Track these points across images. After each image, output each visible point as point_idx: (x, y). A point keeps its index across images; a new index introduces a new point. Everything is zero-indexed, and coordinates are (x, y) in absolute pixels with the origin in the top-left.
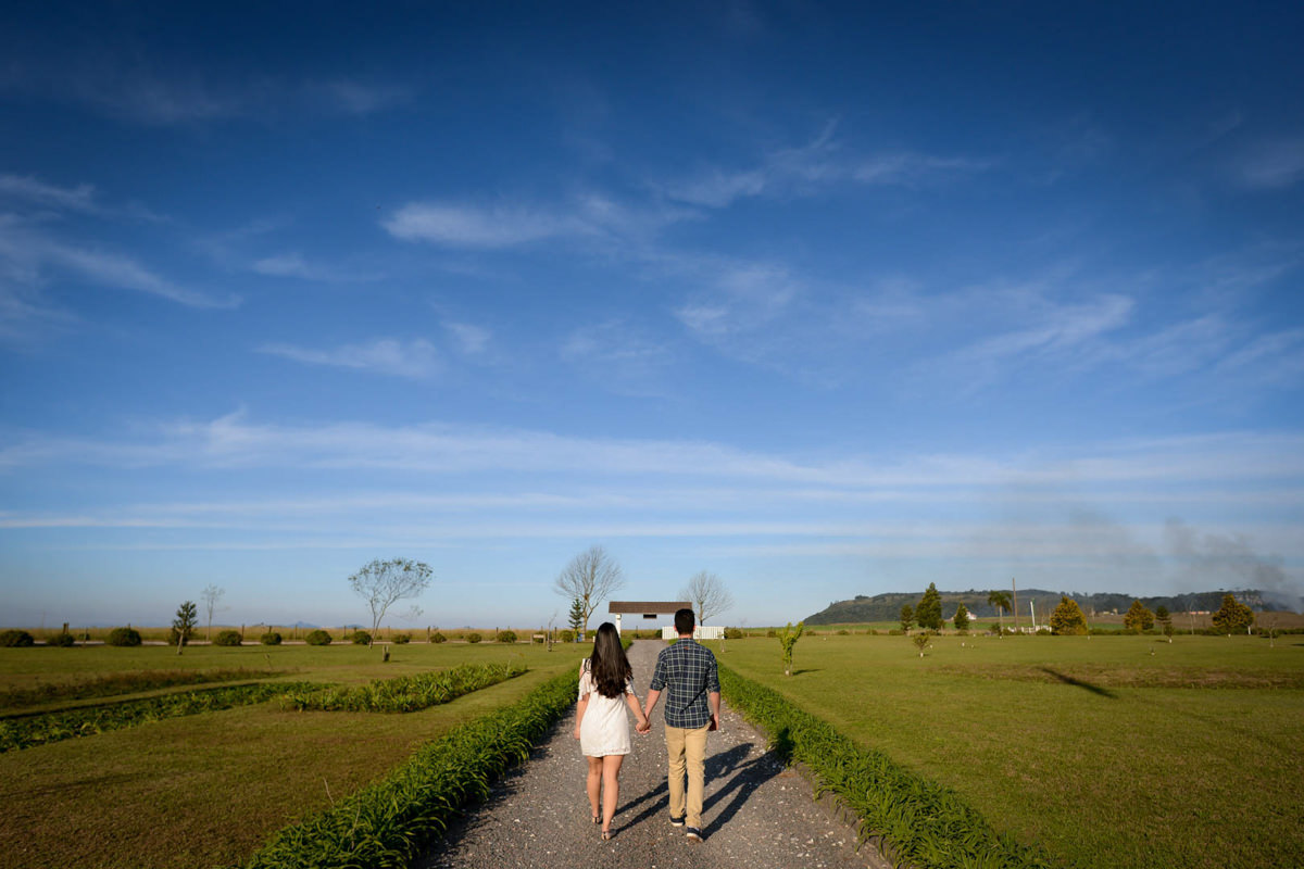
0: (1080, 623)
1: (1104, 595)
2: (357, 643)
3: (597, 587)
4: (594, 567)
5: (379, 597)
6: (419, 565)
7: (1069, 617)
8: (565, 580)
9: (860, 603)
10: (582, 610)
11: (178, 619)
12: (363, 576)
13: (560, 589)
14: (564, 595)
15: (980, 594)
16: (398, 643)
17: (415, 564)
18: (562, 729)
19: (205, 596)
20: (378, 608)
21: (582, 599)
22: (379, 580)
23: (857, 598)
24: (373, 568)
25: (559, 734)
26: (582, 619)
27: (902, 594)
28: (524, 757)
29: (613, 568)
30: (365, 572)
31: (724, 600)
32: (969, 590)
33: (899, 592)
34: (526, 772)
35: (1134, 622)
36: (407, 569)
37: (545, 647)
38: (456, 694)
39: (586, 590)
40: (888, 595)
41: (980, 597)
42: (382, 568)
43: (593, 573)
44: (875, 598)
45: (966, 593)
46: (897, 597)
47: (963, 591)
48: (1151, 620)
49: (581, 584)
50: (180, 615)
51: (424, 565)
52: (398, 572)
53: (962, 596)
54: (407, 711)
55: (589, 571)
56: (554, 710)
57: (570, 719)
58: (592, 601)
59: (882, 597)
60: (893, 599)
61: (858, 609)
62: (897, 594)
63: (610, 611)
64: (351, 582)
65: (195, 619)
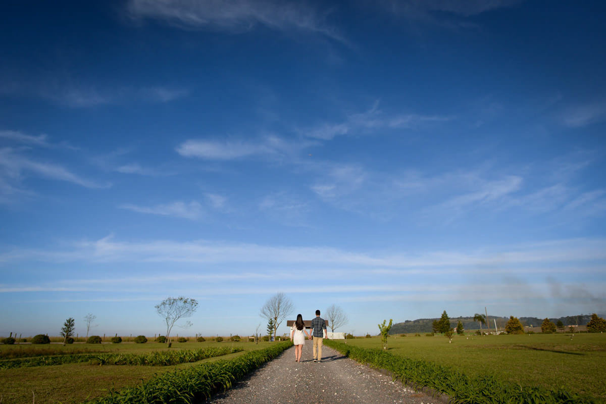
0: (521, 329)
1: (525, 318)
2: (160, 342)
3: (281, 313)
4: (279, 303)
5: (171, 317)
6: (192, 300)
7: (515, 326)
8: (265, 310)
9: (407, 324)
10: (273, 325)
11: (64, 327)
12: (162, 306)
13: (262, 314)
14: (265, 318)
15: (465, 318)
16: (181, 342)
17: (189, 300)
18: (258, 373)
19: (86, 319)
20: (170, 322)
21: (273, 319)
22: (170, 308)
23: (406, 321)
24: (168, 302)
25: (257, 375)
26: (273, 329)
27: (427, 319)
28: (228, 385)
29: (289, 304)
30: (164, 303)
31: (344, 319)
32: (459, 317)
33: (426, 318)
34: (228, 396)
35: (546, 329)
36: (185, 302)
37: (255, 343)
38: (200, 358)
39: (276, 315)
40: (421, 320)
41: (466, 320)
42: (172, 302)
43: (279, 306)
44: (415, 322)
45: (458, 318)
46: (425, 321)
47: (457, 317)
48: (555, 327)
49: (273, 311)
50: (66, 325)
51: (194, 300)
52: (181, 304)
53: (457, 320)
54: (166, 365)
55: (277, 305)
56: (254, 362)
57: (264, 369)
58: (278, 320)
59: (418, 321)
60: (423, 322)
61: (407, 327)
62: (425, 319)
63: (288, 325)
64: (156, 309)
65: (73, 327)
